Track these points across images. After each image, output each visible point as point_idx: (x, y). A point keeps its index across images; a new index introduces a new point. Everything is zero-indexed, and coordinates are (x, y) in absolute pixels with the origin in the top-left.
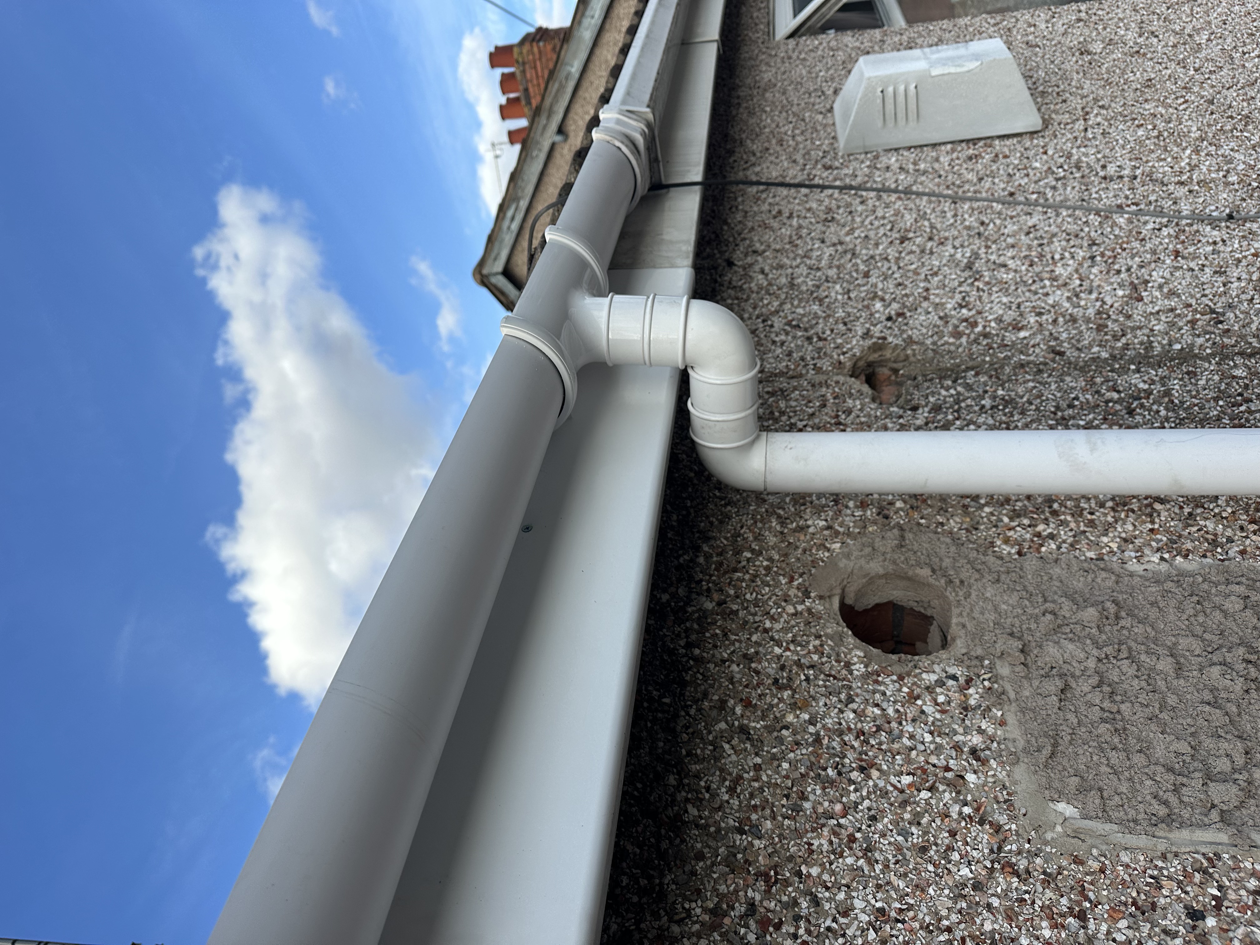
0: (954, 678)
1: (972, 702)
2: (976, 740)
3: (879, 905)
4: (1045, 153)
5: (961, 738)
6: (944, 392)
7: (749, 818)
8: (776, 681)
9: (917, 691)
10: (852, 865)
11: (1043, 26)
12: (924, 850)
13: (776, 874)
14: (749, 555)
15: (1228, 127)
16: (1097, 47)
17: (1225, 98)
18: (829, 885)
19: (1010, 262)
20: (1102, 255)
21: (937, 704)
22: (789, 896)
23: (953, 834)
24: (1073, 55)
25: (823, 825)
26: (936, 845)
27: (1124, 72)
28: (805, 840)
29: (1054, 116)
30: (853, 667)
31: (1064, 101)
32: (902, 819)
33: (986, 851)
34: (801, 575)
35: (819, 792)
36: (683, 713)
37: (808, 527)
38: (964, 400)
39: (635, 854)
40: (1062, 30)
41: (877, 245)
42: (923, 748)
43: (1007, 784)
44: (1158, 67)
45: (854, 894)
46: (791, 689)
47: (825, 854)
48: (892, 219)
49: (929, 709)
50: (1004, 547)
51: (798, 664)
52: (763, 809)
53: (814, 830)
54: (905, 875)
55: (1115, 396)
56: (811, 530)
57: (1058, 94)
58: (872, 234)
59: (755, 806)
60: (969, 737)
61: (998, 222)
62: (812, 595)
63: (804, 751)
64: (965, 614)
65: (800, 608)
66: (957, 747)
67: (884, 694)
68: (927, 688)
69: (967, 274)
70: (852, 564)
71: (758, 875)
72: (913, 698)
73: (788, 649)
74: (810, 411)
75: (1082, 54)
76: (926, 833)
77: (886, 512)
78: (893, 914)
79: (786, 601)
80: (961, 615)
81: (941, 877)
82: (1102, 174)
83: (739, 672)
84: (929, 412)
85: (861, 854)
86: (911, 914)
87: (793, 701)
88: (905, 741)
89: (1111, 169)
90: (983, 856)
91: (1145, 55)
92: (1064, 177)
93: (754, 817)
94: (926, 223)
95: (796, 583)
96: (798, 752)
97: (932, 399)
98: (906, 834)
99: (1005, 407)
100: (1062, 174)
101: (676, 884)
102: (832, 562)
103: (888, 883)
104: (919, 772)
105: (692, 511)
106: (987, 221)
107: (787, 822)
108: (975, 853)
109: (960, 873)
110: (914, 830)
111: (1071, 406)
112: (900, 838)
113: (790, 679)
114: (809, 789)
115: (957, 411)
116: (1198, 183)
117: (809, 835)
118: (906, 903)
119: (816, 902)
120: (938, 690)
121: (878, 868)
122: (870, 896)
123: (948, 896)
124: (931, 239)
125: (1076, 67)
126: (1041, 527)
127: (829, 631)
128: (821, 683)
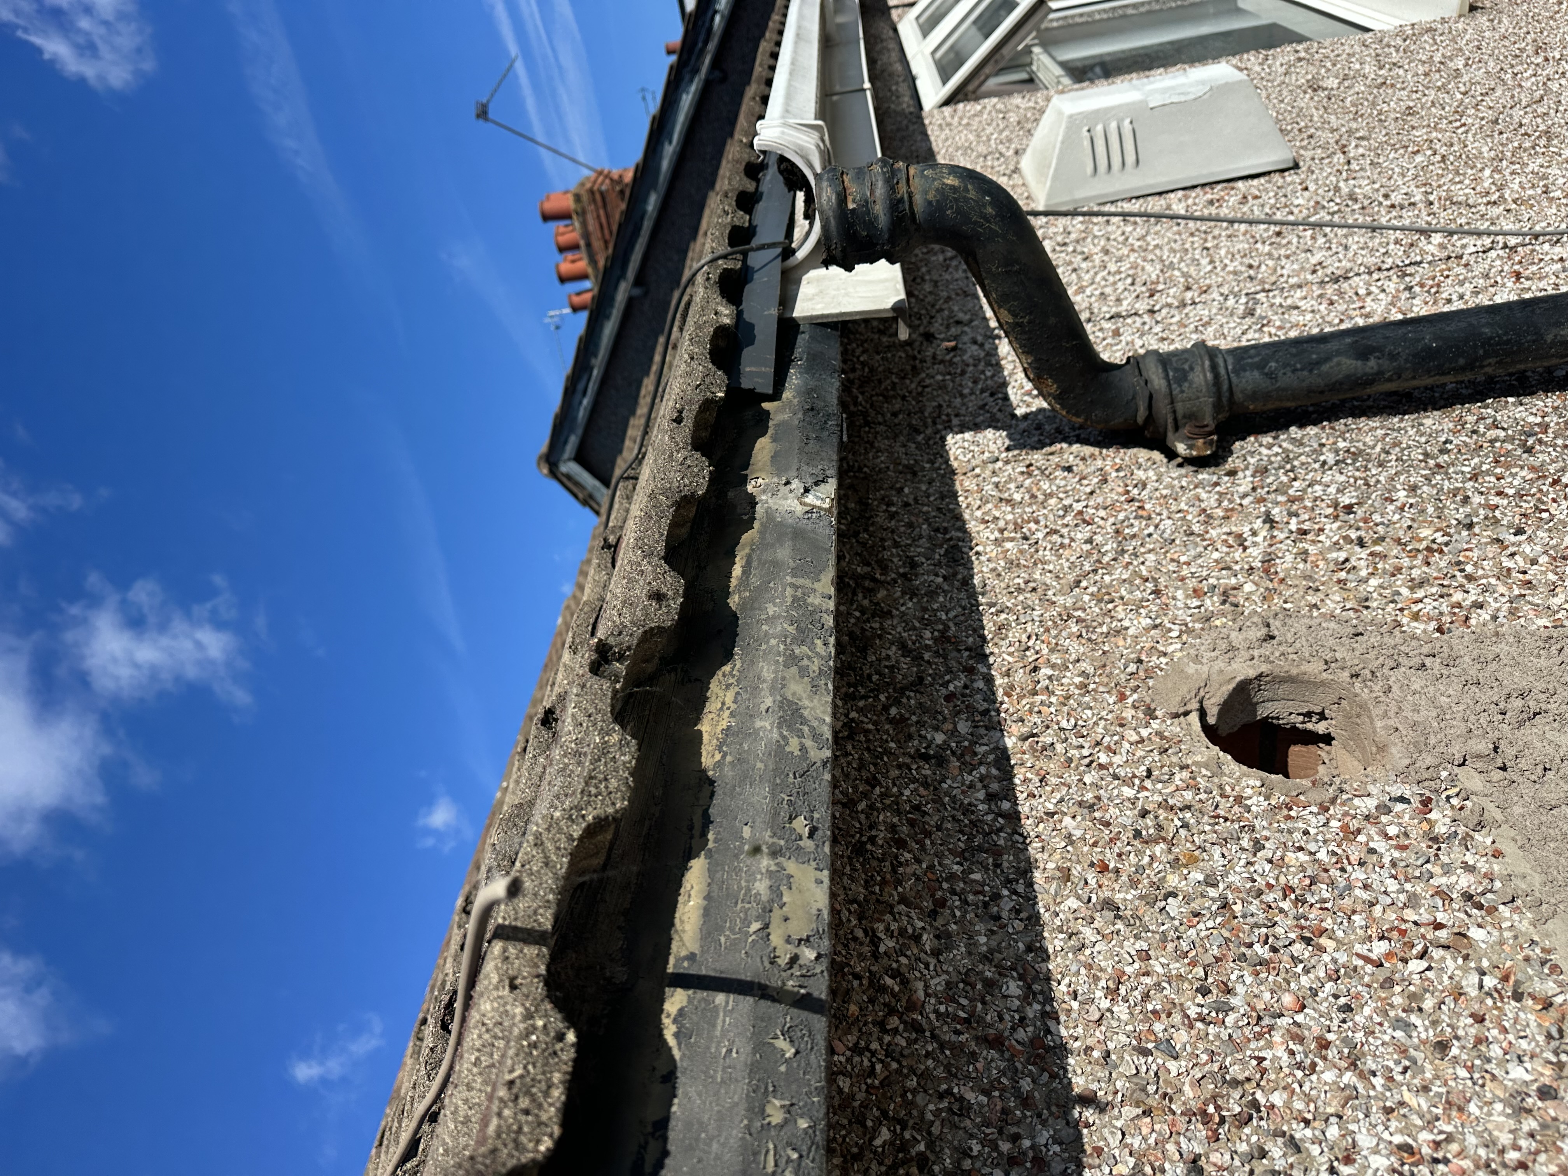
0: (1402, 799)
1: (1441, 829)
2: (1464, 881)
3: (1398, 1139)
4: (1306, 189)
5: (1444, 880)
6: (1265, 451)
7: (1150, 1031)
8: (1137, 834)
9: (1354, 824)
10: (1335, 1083)
11: (1258, 68)
12: (1442, 1047)
13: (1218, 1108)
14: (1049, 672)
15: (1527, 144)
16: (1332, 83)
17: (1511, 116)
18: (1309, 1116)
19: (1301, 304)
20: (1422, 285)
21: (1391, 838)
22: (1248, 1142)
23: (1480, 1019)
24: (1305, 92)
25: (1271, 1028)
26: (1457, 1038)
27: (1374, 104)
28: (1248, 1053)
29: (1302, 152)
30: (1249, 802)
31: (1311, 137)
32: (1391, 1005)
33: (1541, 1039)
34: (1135, 690)
35: (1249, 980)
36: (1005, 892)
37: (1127, 628)
38: (1296, 458)
39: (981, 1105)
40: (1282, 70)
41: (1119, 300)
42: (1389, 901)
43: (1536, 938)
44: (1414, 96)
45: (1353, 1127)
46: (1164, 839)
47: (1286, 1070)
48: (1131, 272)
49: (1379, 845)
50: (1415, 624)
51: (1164, 805)
52: (1169, 1015)
53: (1259, 1036)
54: (1426, 1089)
55: (1502, 434)
56: (1131, 632)
57: (1300, 130)
58: (1108, 290)
59: (1155, 1012)
60: (1454, 879)
61: (1271, 263)
62: (1159, 713)
63: (1210, 924)
64: (1391, 714)
65: (1145, 733)
66: (1442, 894)
67: (1306, 833)
68: (1367, 818)
69: (1248, 321)
70: (1205, 668)
71: (1189, 1114)
72: (1349, 834)
73: (1143, 788)
74: (1088, 490)
75: (1315, 90)
76: (1435, 1023)
77: (1232, 599)
78: (1426, 1150)
79: (1122, 725)
80: (1385, 715)
81: (1483, 1086)
82: (1388, 203)
83: (1078, 827)
84: (1253, 476)
85: (1344, 1064)
86: (1454, 1147)
87: (1171, 857)
88: (1358, 892)
89: (1396, 198)
90: (1538, 1045)
91: (1392, 85)
92: (1339, 211)
93: (1158, 1027)
94: (1177, 273)
95: (1130, 700)
96: (1201, 926)
97: (1252, 461)
98: (1408, 1027)
99: (1355, 461)
100: (1336, 208)
101: (1060, 1144)
102: (1177, 669)
103: (1402, 1104)
104: (1395, 935)
105: (951, 624)
106: (1255, 264)
107: (1212, 1029)
108: (1524, 1044)
109: (1510, 1077)
110: (1414, 1019)
111: (1442, 451)
112: (1399, 1034)
113: (1159, 827)
114: (1233, 977)
115: (1292, 470)
116: (1515, 201)
117: (1253, 1045)
118: (1441, 1132)
119: (1294, 1145)
120: (1384, 819)
121: (1378, 1081)
122: (1380, 1128)
123: (1502, 1113)
124: (1188, 288)
125: (1312, 104)
126: (1458, 596)
127: (1198, 758)
128: (1207, 828)
